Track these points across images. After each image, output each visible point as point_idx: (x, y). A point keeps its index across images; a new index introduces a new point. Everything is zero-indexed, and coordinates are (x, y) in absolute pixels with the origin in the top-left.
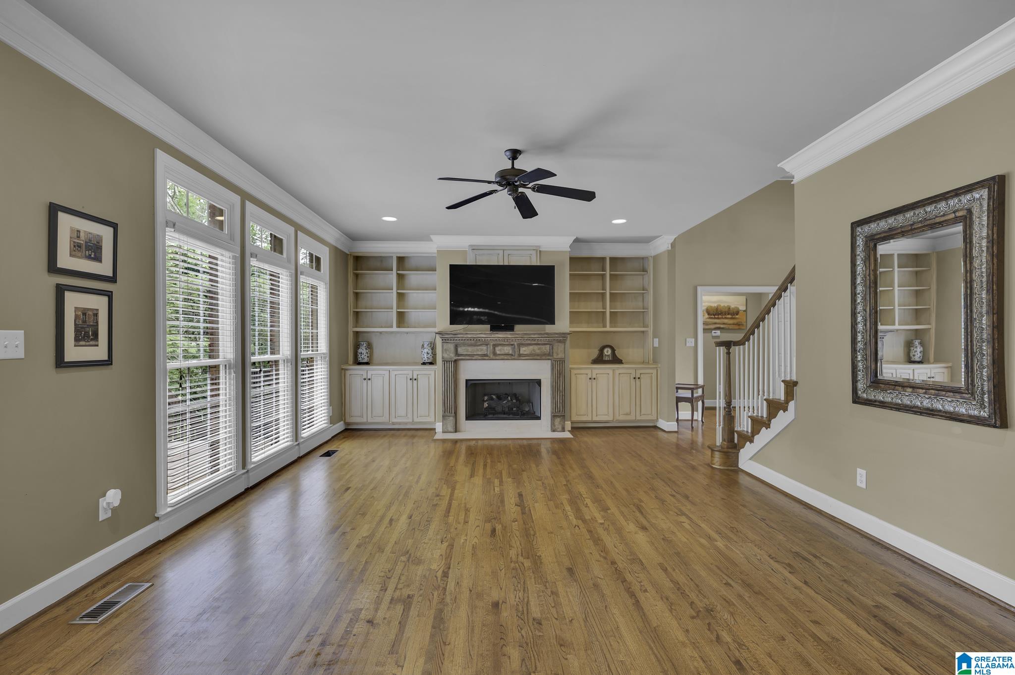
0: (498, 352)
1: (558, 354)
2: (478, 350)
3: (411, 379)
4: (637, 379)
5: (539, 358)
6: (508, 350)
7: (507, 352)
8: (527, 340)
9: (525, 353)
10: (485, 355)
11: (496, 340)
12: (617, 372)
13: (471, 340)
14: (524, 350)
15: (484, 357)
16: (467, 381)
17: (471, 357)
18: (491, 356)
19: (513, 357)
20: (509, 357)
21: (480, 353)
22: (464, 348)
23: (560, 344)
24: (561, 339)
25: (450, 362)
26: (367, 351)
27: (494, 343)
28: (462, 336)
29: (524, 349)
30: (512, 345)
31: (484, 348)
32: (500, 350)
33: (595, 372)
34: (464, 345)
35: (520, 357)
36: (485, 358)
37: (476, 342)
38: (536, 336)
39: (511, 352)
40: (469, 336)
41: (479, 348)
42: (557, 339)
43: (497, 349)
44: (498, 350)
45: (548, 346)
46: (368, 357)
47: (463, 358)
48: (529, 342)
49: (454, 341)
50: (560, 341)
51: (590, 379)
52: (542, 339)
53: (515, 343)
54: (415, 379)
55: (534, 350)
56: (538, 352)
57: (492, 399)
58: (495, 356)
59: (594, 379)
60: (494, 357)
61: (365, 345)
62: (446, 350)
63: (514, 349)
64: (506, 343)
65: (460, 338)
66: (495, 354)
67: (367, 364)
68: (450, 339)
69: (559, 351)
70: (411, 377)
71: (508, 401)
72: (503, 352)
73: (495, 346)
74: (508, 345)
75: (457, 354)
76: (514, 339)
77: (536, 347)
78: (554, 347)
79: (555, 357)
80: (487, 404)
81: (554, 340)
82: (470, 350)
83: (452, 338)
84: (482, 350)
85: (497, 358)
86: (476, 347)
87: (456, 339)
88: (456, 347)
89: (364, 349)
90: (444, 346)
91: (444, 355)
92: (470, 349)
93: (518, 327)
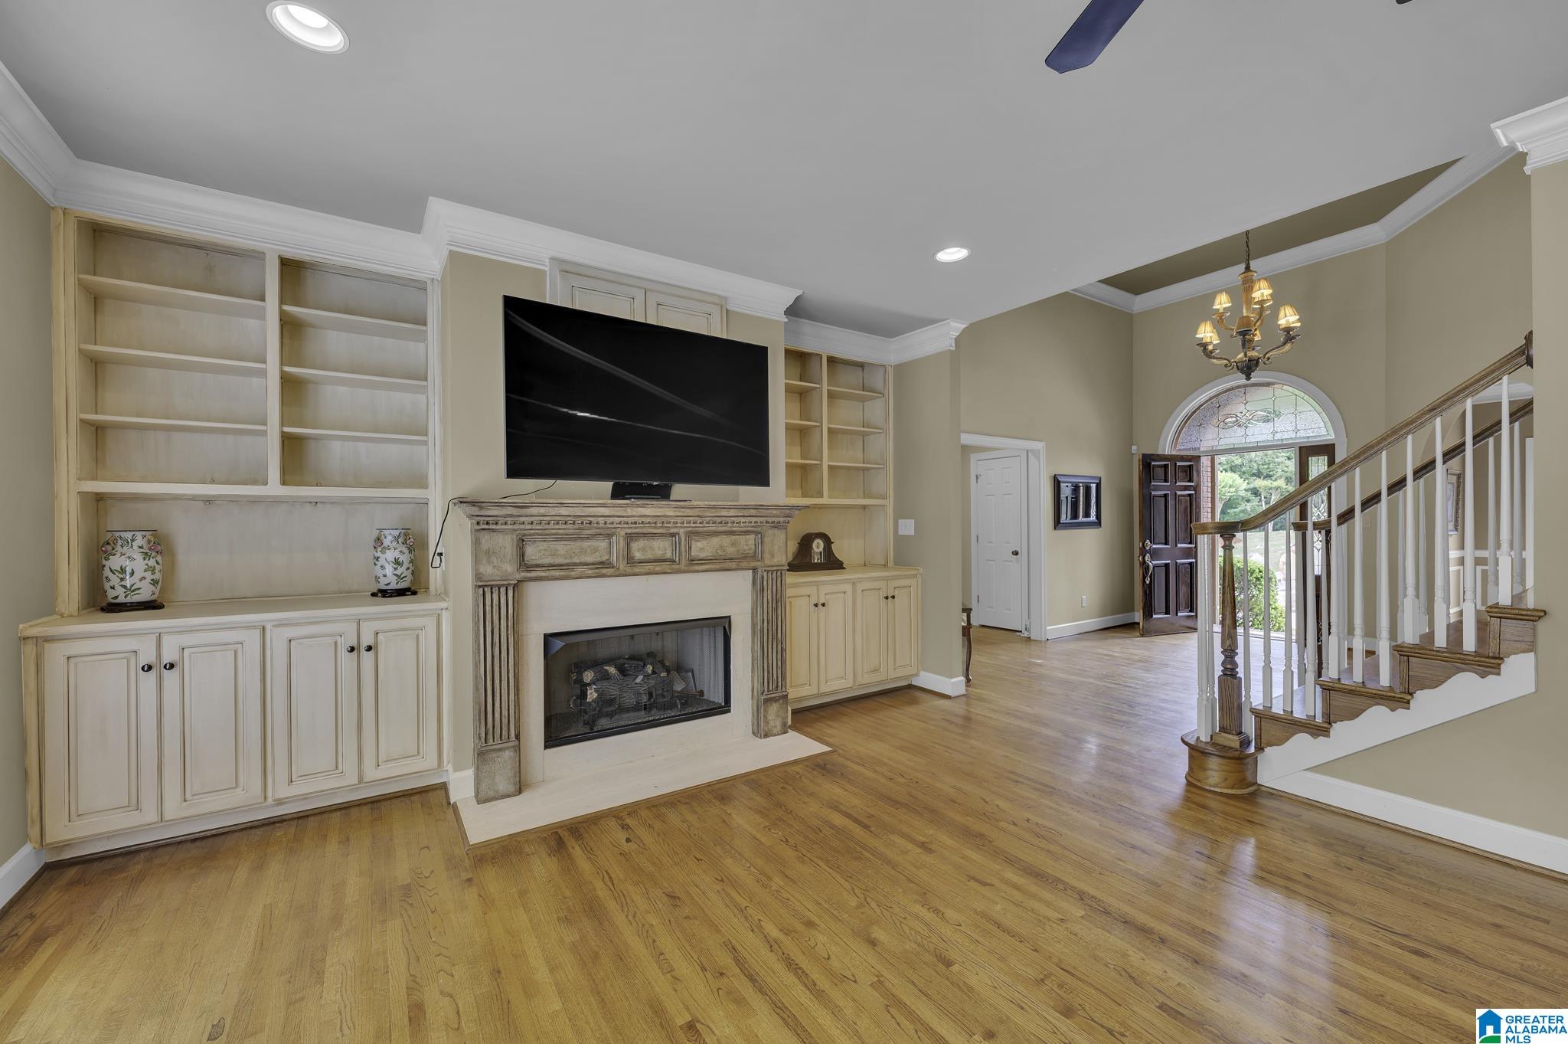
0: (638, 555)
1: (773, 556)
2: (583, 551)
3: (352, 649)
4: (890, 599)
5: (734, 565)
6: (661, 548)
7: (659, 553)
8: (708, 523)
9: (703, 555)
10: (602, 563)
11: (635, 523)
12: (860, 587)
13: (566, 523)
14: (702, 548)
15: (602, 569)
16: (548, 638)
17: (566, 571)
18: (622, 566)
19: (677, 566)
20: (665, 566)
21: (589, 559)
22: (543, 546)
23: (776, 531)
24: (782, 519)
25: (503, 590)
26: (152, 562)
27: (629, 531)
28: (542, 511)
29: (700, 544)
30: (673, 535)
31: (602, 544)
32: (643, 550)
33: (824, 589)
34: (544, 537)
35: (694, 564)
36: (604, 571)
37: (581, 530)
38: (732, 513)
39: (669, 555)
40: (564, 511)
41: (586, 544)
42: (773, 519)
43: (635, 546)
44: (638, 550)
45: (752, 536)
46: (155, 583)
47: (543, 574)
48: (713, 528)
49: (516, 527)
50: (777, 526)
51: (816, 605)
52: (743, 520)
53: (682, 531)
54: (369, 648)
55: (721, 547)
56: (731, 550)
57: (606, 677)
58: (632, 566)
59: (823, 605)
60: (629, 570)
61: (139, 541)
62: (488, 553)
63: (675, 546)
64: (660, 531)
65: (533, 519)
66: (630, 560)
67: (151, 605)
68: (501, 520)
69: (776, 548)
70: (354, 643)
71: (647, 676)
72: (649, 556)
73: (630, 538)
74: (662, 535)
75: (523, 564)
76: (679, 520)
77: (726, 540)
78: (766, 539)
79: (767, 562)
80: (596, 690)
81: (767, 522)
82: (562, 551)
83: (511, 516)
84: (596, 550)
85: (637, 570)
86: (578, 544)
87: (522, 519)
88: (521, 542)
89: (139, 557)
90: (483, 541)
91: (482, 569)
92: (561, 548)
93: (680, 490)
